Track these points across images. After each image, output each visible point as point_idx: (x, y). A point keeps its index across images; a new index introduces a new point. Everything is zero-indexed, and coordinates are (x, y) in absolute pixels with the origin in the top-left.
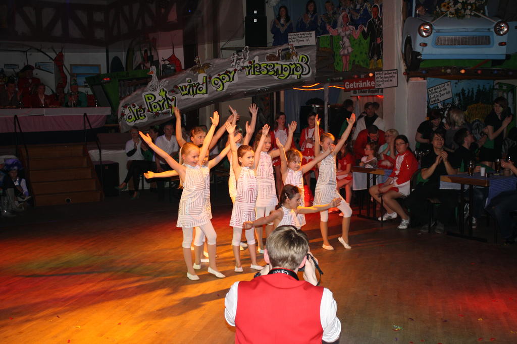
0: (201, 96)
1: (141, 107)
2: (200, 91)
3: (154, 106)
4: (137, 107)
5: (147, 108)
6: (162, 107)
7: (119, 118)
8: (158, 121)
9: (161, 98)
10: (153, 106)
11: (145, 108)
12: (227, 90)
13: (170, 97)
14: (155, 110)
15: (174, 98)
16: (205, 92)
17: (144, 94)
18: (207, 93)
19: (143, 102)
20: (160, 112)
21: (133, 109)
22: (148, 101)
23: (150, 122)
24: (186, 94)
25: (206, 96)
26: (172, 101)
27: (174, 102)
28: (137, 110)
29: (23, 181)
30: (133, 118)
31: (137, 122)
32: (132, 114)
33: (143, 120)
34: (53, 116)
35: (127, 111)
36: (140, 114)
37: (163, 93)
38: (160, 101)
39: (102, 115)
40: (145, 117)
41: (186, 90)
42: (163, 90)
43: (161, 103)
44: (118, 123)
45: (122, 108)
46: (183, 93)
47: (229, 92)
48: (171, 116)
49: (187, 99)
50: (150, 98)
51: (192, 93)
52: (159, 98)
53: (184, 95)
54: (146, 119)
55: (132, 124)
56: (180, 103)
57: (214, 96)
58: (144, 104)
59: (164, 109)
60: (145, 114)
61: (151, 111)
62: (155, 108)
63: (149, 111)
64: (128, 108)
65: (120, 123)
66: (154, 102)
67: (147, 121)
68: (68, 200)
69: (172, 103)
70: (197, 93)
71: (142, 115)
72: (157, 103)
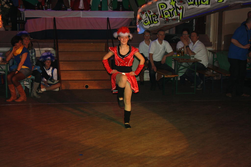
0: (204, 6)
1: (155, 13)
2: (204, 2)
3: (166, 13)
4: (152, 13)
5: (160, 15)
6: (172, 14)
7: (137, 22)
8: (168, 26)
9: (171, 7)
10: (164, 13)
11: (158, 15)
12: (227, 2)
13: (179, 6)
14: (166, 17)
15: (182, 7)
16: (207, 3)
17: (158, 3)
18: (209, 4)
19: (157, 9)
20: (170, 18)
21: (149, 15)
22: (161, 9)
23: (162, 26)
24: (192, 4)
25: (209, 6)
26: (180, 9)
27: (181, 10)
28: (152, 15)
29: (55, 70)
30: (149, 22)
31: (152, 25)
32: (148, 19)
33: (157, 24)
34: (87, 18)
35: (144, 17)
36: (154, 19)
37: (173, 3)
38: (170, 9)
39: (128, 18)
40: (158, 22)
41: (192, 1)
42: (174, 1)
43: (171, 11)
44: (136, 26)
45: (140, 14)
46: (189, 3)
47: (228, 4)
48: (179, 21)
49: (192, 8)
50: (163, 6)
51: (196, 4)
52: (169, 7)
53: (190, 5)
54: (159, 24)
55: (148, 27)
56: (187, 11)
57: (216, 6)
58: (157, 11)
59: (173, 16)
60: (158, 19)
61: (163, 17)
62: (166, 15)
63: (161, 17)
64: (145, 14)
65: (138, 26)
66: (166, 9)
67: (159, 25)
68: (87, 87)
69: (180, 12)
70: (201, 4)
71: (156, 20)
72: (168, 10)
